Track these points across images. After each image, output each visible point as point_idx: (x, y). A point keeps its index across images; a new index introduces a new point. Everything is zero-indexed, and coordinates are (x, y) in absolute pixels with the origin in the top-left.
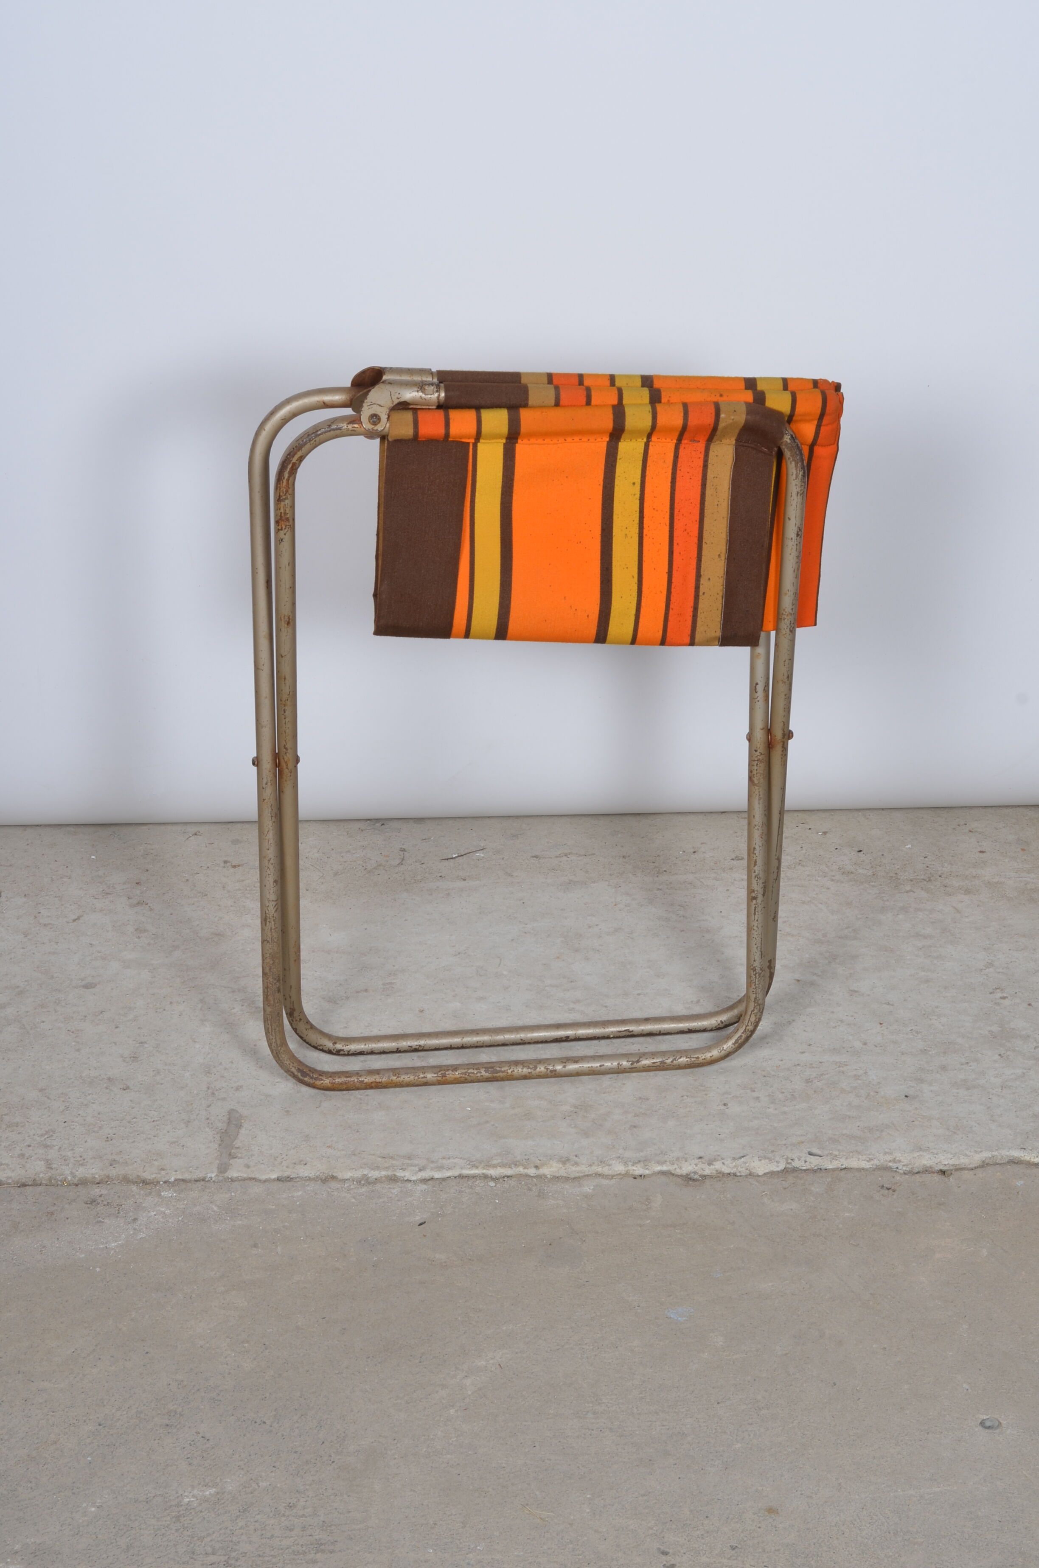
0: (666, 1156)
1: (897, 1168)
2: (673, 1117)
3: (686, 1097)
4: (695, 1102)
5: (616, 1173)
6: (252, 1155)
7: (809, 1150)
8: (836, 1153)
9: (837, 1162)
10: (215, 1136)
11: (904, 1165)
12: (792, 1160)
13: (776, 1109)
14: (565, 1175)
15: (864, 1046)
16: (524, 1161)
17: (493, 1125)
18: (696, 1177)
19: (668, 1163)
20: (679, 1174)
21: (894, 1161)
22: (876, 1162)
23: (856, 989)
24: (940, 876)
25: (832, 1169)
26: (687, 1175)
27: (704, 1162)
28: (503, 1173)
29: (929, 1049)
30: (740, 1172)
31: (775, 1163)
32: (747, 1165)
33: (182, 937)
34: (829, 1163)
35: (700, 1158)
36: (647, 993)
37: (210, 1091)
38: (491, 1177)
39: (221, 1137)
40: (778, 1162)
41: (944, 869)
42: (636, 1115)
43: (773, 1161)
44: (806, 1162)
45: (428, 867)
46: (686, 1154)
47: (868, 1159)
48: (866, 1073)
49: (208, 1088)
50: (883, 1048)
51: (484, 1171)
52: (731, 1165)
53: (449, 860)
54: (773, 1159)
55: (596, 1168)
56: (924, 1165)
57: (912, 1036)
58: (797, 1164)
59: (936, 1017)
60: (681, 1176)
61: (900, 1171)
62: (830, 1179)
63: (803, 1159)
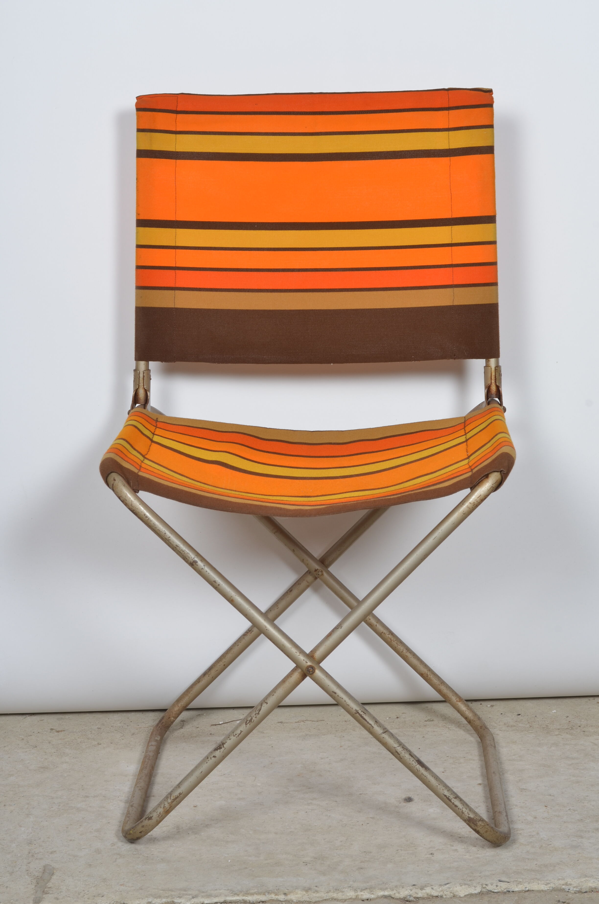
0: (387, 885)
1: (569, 889)
2: (391, 862)
3: (401, 851)
4: (408, 853)
5: (348, 898)
6: (61, 892)
7: (499, 879)
8: (521, 880)
9: (522, 886)
10: (32, 880)
11: (574, 887)
12: (486, 885)
13: (471, 856)
14: (308, 900)
15: (535, 819)
16: (275, 890)
17: (251, 870)
18: (412, 898)
19: (389, 889)
20: (398, 898)
21: (566, 884)
22: (552, 885)
23: (525, 788)
24: (580, 726)
25: (518, 891)
26: (405, 898)
27: (417, 887)
28: (259, 899)
29: (584, 819)
30: (446, 895)
31: (473, 888)
32: (451, 889)
33: (17, 769)
34: (516, 886)
35: (414, 885)
36: (367, 793)
37: (31, 854)
38: (249, 902)
39: (37, 881)
40: (475, 887)
41: (581, 723)
42: (362, 862)
43: (471, 886)
44: (497, 886)
45: (201, 730)
46: (402, 883)
47: (546, 884)
48: (538, 834)
49: (29, 853)
50: (549, 820)
51: (244, 898)
52: (438, 890)
53: (217, 726)
54: (472, 885)
55: (332, 894)
56: (590, 887)
57: (571, 813)
58: (490, 888)
59: (587, 802)
60: (400, 899)
61: (572, 891)
62: (517, 898)
63: (495, 884)
